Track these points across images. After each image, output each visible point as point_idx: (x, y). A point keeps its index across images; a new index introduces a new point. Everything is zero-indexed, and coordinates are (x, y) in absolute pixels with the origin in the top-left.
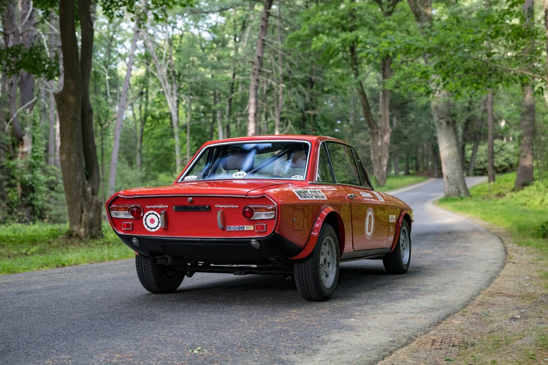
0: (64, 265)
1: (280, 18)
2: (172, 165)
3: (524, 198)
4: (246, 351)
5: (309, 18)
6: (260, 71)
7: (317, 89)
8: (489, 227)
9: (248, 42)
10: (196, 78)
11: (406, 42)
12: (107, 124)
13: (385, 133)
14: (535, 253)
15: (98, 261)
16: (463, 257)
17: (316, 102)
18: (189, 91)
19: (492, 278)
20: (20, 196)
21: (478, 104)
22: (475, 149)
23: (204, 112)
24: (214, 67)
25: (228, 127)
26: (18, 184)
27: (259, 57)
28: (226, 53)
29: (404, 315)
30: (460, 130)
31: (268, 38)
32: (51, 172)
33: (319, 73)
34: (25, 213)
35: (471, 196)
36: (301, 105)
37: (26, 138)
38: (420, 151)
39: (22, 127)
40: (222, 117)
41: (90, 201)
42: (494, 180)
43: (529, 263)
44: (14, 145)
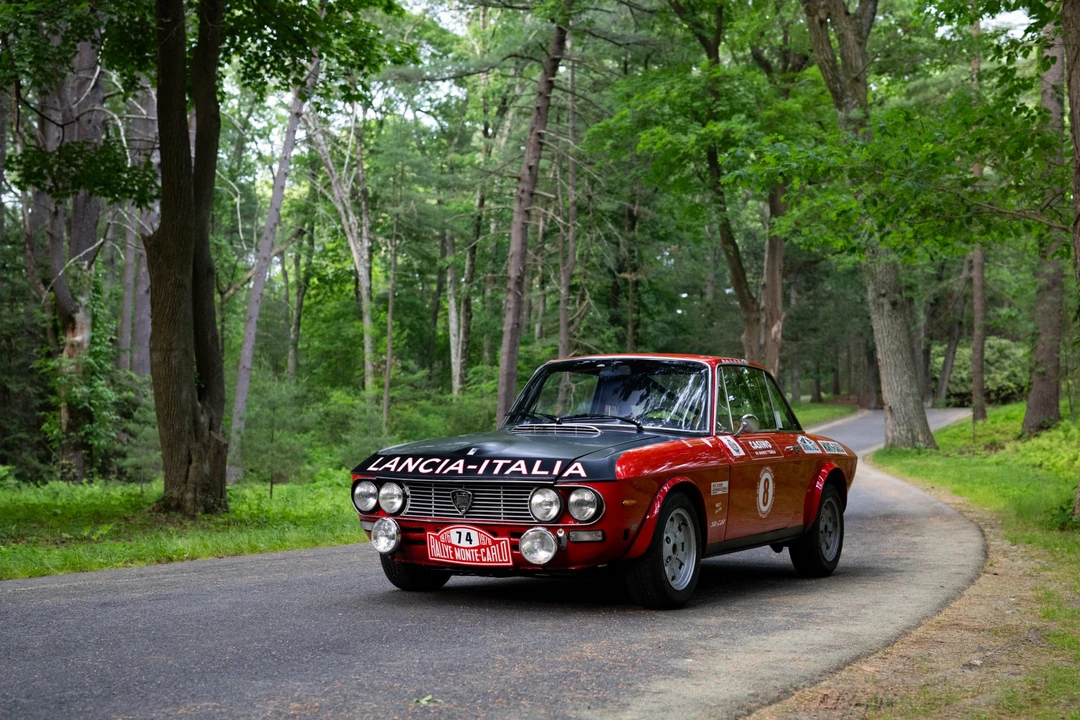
0: (170, 560)
1: (573, 93)
2: (357, 373)
3: (1038, 454)
4: (508, 704)
5: (629, 96)
6: (532, 194)
7: (642, 231)
8: (964, 508)
9: (509, 138)
10: (407, 205)
11: (807, 158)
12: (231, 291)
13: (771, 321)
14: (1038, 556)
15: (233, 552)
16: (904, 562)
17: (641, 258)
18: (394, 231)
19: (947, 599)
20: (64, 428)
21: (957, 267)
22: (950, 354)
23: (421, 272)
24: (443, 186)
25: (467, 302)
26: (63, 405)
27: (530, 168)
28: (467, 158)
29: (780, 656)
30: (922, 318)
31: (550, 132)
32: (125, 382)
33: (647, 201)
34: (74, 462)
35: (937, 448)
36: (610, 262)
37: (80, 317)
38: (843, 356)
39: (73, 295)
40: (456, 283)
41: (205, 441)
42: (984, 416)
43: (1024, 575)
44: (56, 331)
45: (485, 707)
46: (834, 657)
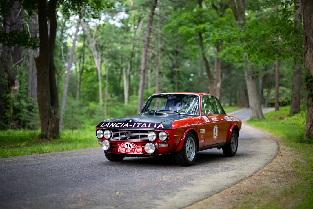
0: (43, 152)
1: (160, 16)
3: (294, 121)
4: (141, 194)
5: (176, 17)
6: (148, 46)
7: (180, 56)
8: (273, 136)
9: (141, 29)
10: (112, 49)
11: (228, 35)
12: (60, 74)
13: (217, 82)
14: (294, 150)
15: (61, 150)
16: (255, 152)
17: (180, 64)
18: (108, 56)
19: (267, 163)
20: (12, 114)
21: (271, 66)
22: (269, 92)
23: (116, 68)
24: (122, 43)
25: (129, 77)
26: (11, 108)
27: (147, 38)
28: (129, 35)
30: (261, 81)
31: (153, 27)
32: (30, 101)
33: (181, 48)
34: (15, 124)
35: (265, 119)
36: (171, 65)
37: (16, 82)
38: (238, 92)
39: (14, 75)
40: (126, 71)
41: (53, 118)
42: (278, 110)
43: (290, 156)
44: (9, 86)
45: (135, 195)
46: (235, 180)
